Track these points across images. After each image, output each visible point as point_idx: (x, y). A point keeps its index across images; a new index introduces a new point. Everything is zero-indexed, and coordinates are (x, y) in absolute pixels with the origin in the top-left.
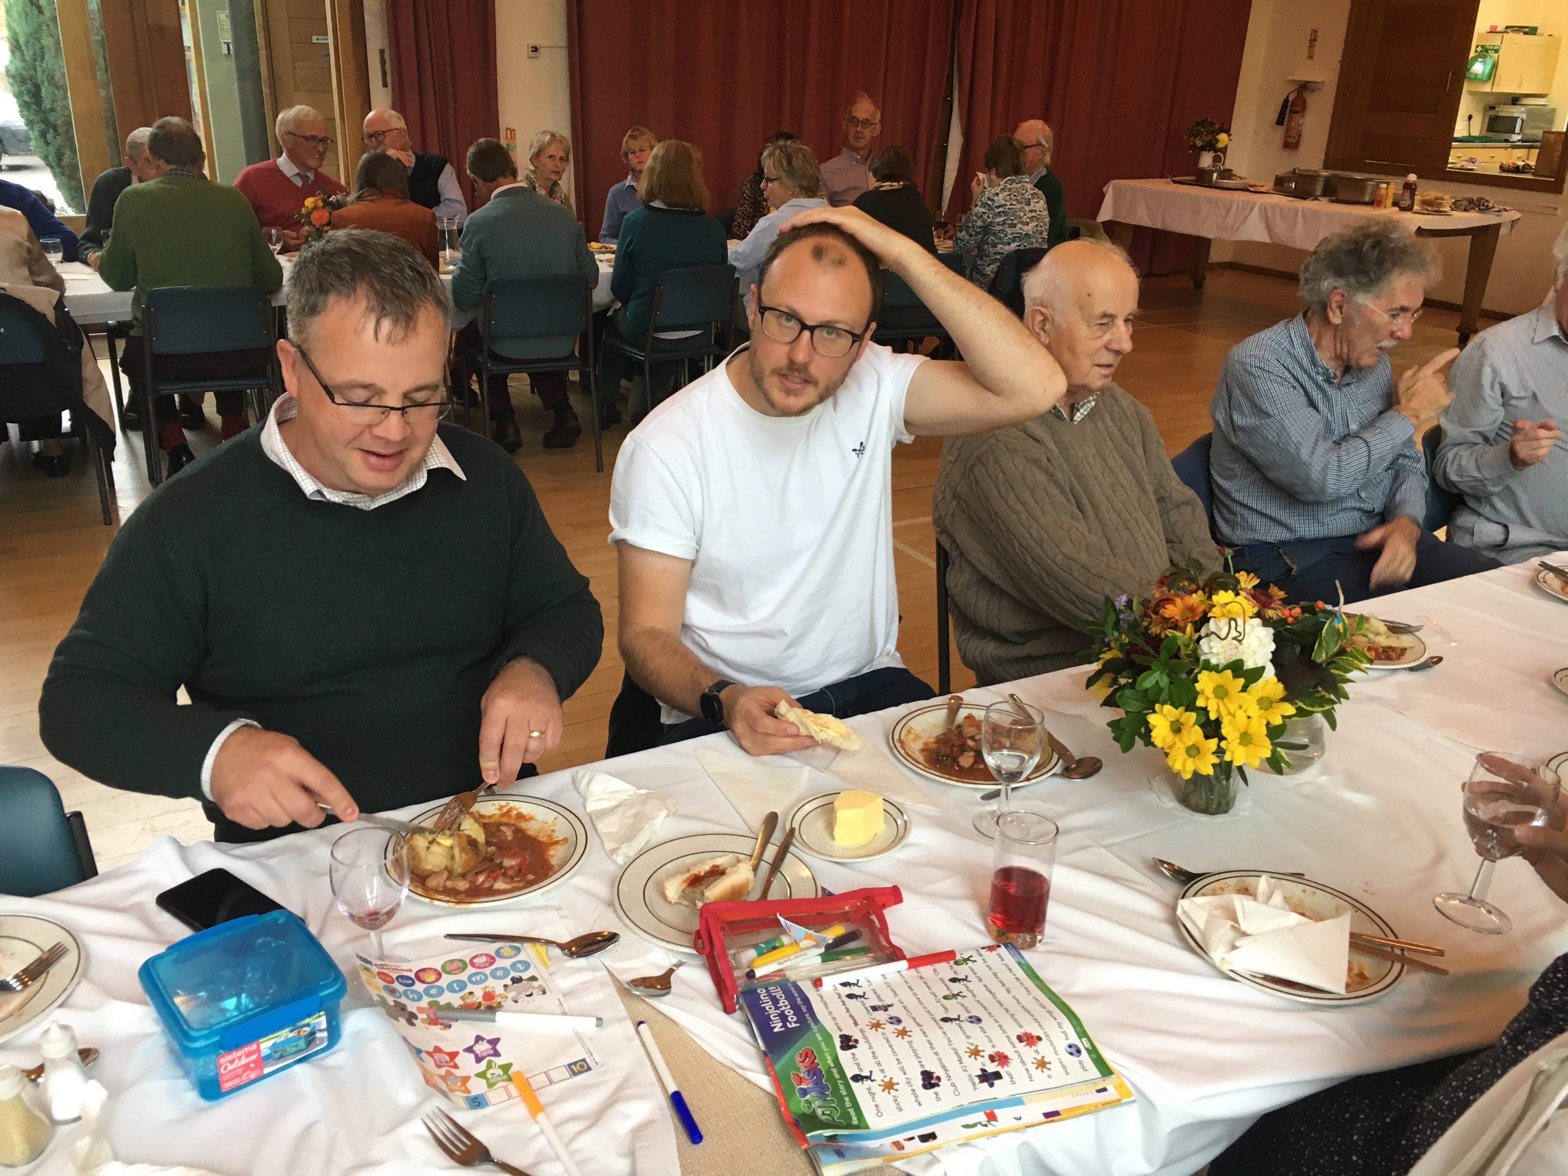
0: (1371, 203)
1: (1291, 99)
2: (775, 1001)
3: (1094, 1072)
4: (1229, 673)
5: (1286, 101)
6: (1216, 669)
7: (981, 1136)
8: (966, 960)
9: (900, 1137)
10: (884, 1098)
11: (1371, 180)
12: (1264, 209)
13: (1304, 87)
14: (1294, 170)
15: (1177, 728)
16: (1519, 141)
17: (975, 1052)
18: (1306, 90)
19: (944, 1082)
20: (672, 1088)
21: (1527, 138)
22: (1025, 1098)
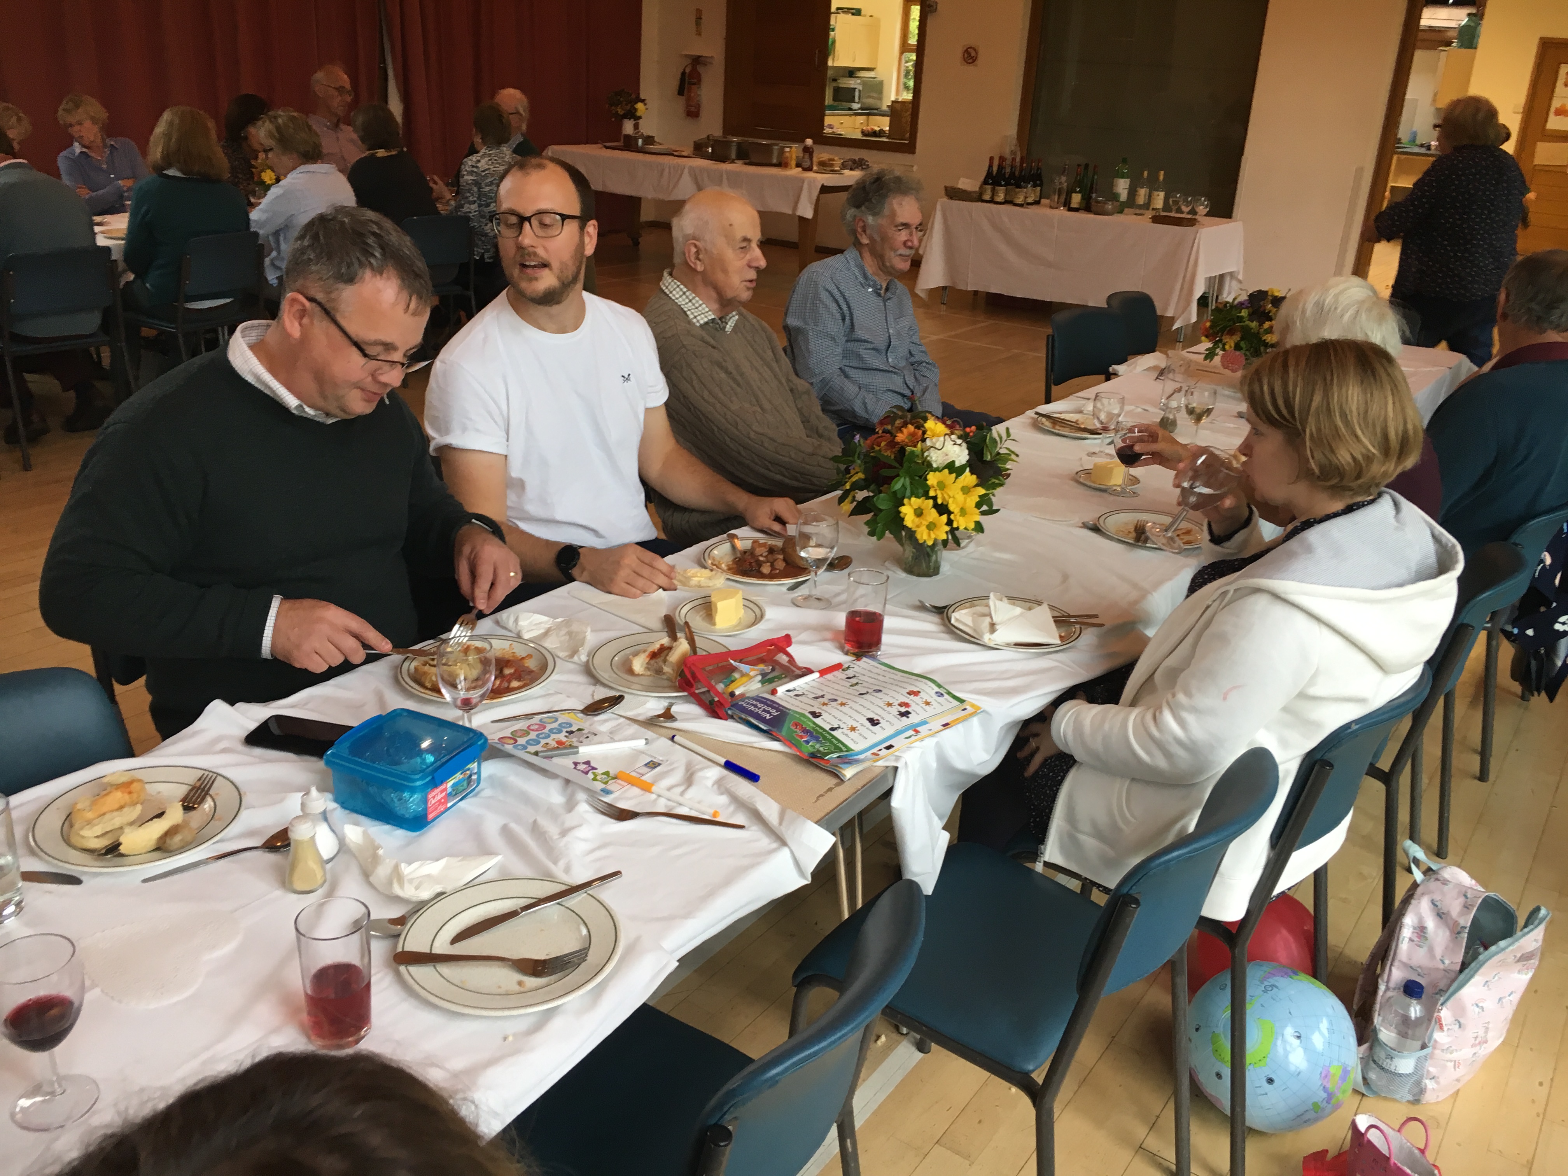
0: (779, 165)
1: (687, 71)
2: (756, 706)
3: (956, 703)
4: (946, 471)
5: (683, 74)
6: (938, 470)
7: (917, 741)
8: (848, 668)
9: (875, 750)
10: (852, 735)
11: (777, 145)
12: (692, 170)
13: (697, 61)
14: (708, 136)
15: (919, 513)
16: (859, 109)
17: (890, 705)
18: (699, 63)
19: (881, 721)
20: (722, 761)
21: (865, 106)
22: (927, 720)
